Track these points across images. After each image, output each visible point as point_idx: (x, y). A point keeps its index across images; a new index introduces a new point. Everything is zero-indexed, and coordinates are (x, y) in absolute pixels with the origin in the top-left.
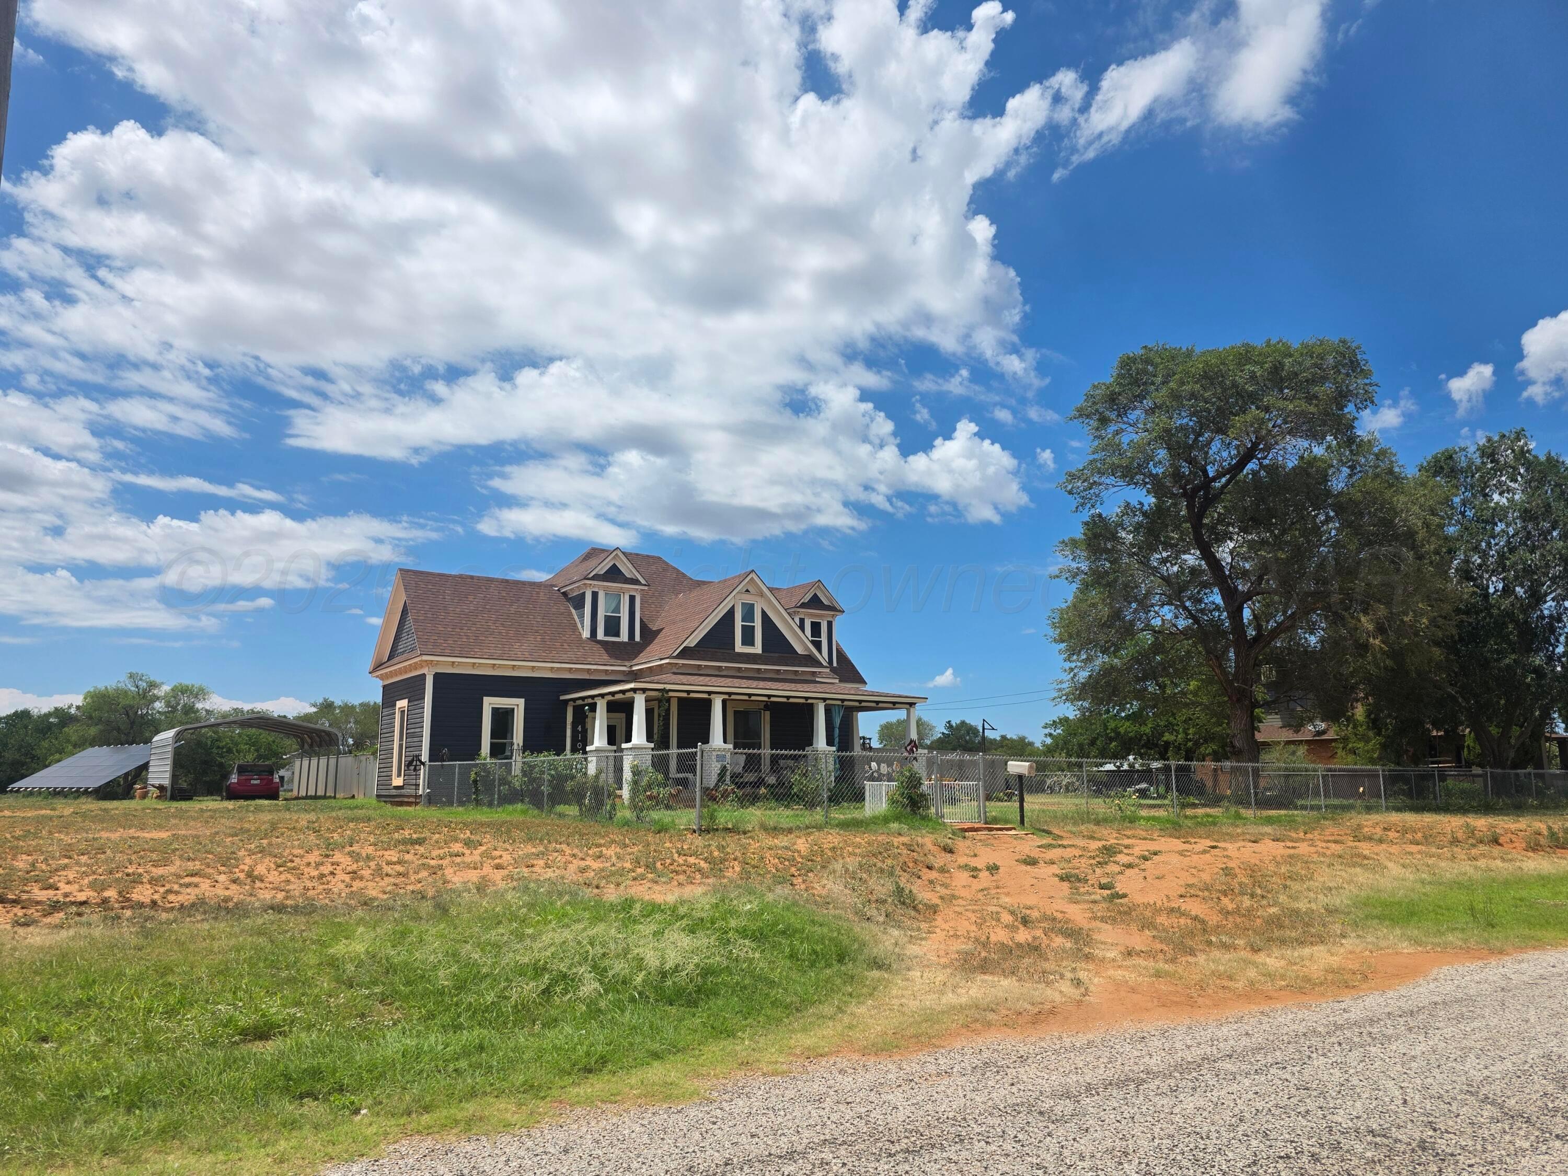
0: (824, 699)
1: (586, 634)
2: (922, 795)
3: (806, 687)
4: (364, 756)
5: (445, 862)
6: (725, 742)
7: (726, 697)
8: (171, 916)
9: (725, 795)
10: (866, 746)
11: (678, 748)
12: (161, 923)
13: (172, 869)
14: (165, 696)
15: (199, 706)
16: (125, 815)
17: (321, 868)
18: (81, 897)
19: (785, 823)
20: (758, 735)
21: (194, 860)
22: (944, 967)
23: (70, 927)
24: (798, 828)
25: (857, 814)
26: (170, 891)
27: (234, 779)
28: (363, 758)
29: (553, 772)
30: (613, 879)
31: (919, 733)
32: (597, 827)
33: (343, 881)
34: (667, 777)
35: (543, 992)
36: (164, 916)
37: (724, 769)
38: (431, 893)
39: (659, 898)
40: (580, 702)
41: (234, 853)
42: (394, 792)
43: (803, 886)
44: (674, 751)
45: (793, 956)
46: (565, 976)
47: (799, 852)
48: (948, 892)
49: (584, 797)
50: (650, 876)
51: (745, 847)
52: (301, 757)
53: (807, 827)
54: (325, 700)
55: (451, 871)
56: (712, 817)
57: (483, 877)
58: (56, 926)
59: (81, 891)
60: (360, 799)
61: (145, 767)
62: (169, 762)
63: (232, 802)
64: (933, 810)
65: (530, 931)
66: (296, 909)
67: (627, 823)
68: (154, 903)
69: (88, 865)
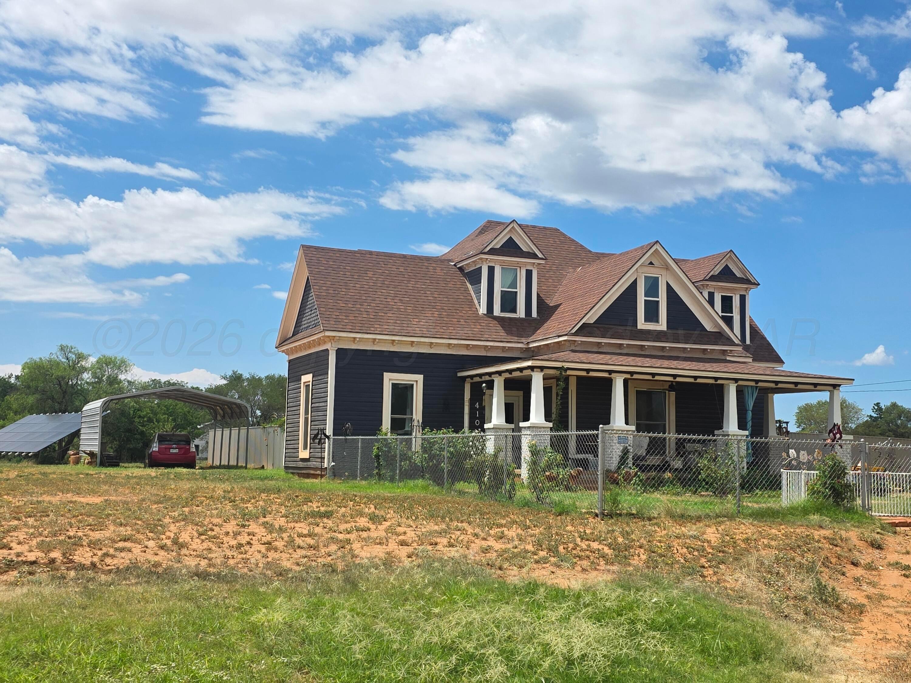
0: (736, 380)
1: (482, 310)
2: (848, 486)
3: (716, 366)
4: (272, 428)
5: (352, 536)
6: (627, 423)
7: (628, 376)
8: (109, 578)
9: (628, 478)
10: (782, 430)
11: (578, 429)
12: (100, 585)
13: (107, 534)
14: (93, 367)
15: (122, 377)
16: (63, 480)
17: (239, 537)
18: (31, 557)
19: (693, 511)
20: (662, 417)
21: (125, 526)
22: (873, 672)
23: (23, 584)
24: (708, 516)
25: (772, 504)
26: (106, 555)
27: (155, 447)
28: (271, 430)
29: (452, 449)
30: (516, 561)
31: (843, 417)
32: (497, 507)
33: (259, 552)
34: (566, 457)
35: (451, 672)
36: (103, 578)
37: (625, 452)
38: (340, 566)
39: (563, 584)
40: (477, 379)
41: (159, 520)
42: (301, 465)
43: (715, 578)
44: (573, 433)
45: (704, 651)
46: (472, 657)
47: (709, 542)
48: (876, 591)
49: (483, 475)
50: (552, 559)
51: (650, 534)
52: (214, 427)
53: (718, 516)
54: (234, 373)
55: (359, 545)
56: (615, 502)
57: (388, 553)
58: (11, 584)
59: (31, 551)
60: (269, 470)
61: (77, 434)
62: (98, 430)
63: (154, 470)
64: (859, 501)
65: (437, 610)
66: (219, 577)
67: (526, 504)
68: (93, 565)
69: (35, 527)
